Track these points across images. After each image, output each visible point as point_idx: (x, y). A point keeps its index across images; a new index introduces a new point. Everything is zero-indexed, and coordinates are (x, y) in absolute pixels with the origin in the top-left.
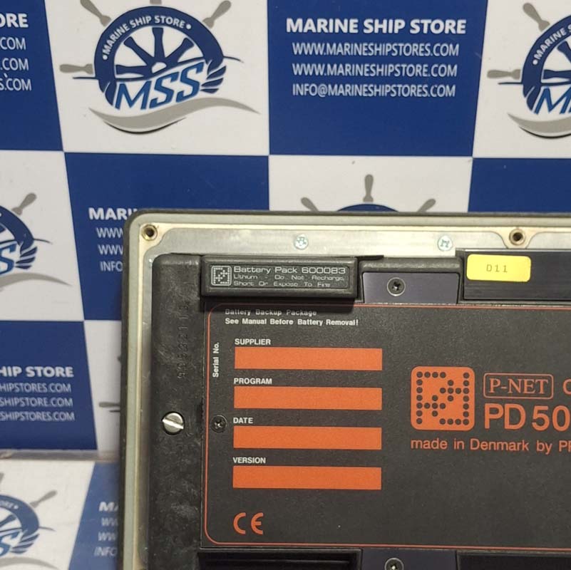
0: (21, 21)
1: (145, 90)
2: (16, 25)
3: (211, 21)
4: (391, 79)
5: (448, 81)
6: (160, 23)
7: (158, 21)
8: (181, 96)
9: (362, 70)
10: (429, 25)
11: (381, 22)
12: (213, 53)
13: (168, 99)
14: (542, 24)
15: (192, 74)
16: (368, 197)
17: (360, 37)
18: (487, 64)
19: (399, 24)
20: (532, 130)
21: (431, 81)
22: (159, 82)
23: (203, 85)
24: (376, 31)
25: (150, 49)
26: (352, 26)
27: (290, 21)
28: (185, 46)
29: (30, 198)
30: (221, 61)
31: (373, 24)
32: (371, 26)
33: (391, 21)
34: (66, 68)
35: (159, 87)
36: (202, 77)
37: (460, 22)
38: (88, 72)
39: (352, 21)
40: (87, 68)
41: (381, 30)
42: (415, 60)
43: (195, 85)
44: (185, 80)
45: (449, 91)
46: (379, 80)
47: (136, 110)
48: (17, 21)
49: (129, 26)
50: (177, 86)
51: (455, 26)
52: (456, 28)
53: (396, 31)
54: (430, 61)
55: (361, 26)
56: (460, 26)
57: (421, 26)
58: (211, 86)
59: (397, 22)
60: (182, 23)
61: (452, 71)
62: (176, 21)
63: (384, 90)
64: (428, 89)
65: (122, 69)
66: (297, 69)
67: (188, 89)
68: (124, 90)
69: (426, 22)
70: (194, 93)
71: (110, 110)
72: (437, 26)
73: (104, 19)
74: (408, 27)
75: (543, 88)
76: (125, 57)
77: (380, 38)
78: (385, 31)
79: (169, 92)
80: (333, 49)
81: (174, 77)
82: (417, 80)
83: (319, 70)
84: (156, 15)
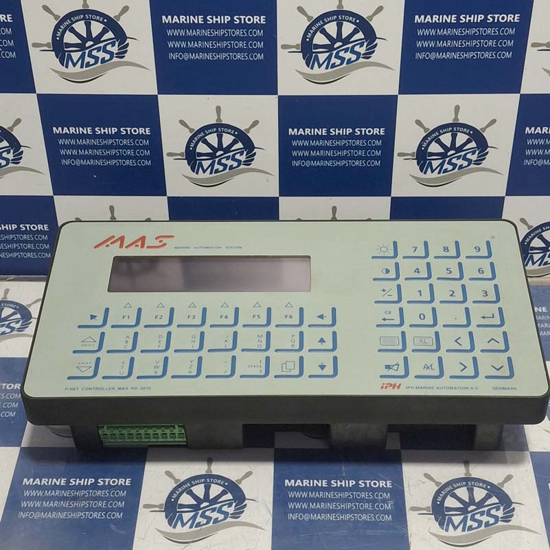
0: (9, 18)
1: (82, 57)
2: (6, 21)
3: (118, 17)
4: (225, 50)
5: (259, 51)
6: (89, 19)
7: (88, 17)
8: (103, 61)
9: (208, 45)
10: (245, 19)
11: (217, 18)
12: (121, 36)
13: (96, 63)
14: (309, 18)
15: (109, 48)
16: (219, 119)
17: (205, 26)
18: (280, 41)
19: (227, 19)
20: (311, 79)
21: (250, 51)
22: (90, 52)
23: (116, 54)
24: (214, 22)
25: (84, 34)
26: (200, 20)
27: (164, 17)
28: (104, 32)
29: (18, 121)
30: (126, 40)
31: (212, 19)
32: (211, 20)
33: (222, 17)
34: (35, 45)
35: (90, 55)
36: (115, 49)
37: (262, 17)
38: (48, 47)
39: (200, 17)
40: (47, 45)
41: (217, 21)
42: (238, 39)
43: (111, 53)
44: (105, 51)
45: (260, 57)
46: (219, 51)
47: (78, 69)
48: (6, 19)
49: (71, 20)
50: (101, 55)
51: (259, 20)
52: (260, 20)
53: (226, 22)
54: (247, 39)
55: (205, 20)
56: (262, 20)
57: (240, 19)
58: (121, 54)
59: (226, 17)
60: (102, 18)
61: (260, 45)
62: (98, 18)
63: (222, 56)
64: (248, 55)
65: (69, 45)
66: (171, 44)
67: (107, 57)
68: (70, 57)
69: (242, 17)
70: (111, 59)
71: (62, 69)
72: (249, 20)
73: (56, 17)
74: (232, 20)
75: (314, 55)
76: (69, 38)
77: (217, 26)
78: (219, 22)
79: (96, 58)
80: (190, 33)
81: (99, 49)
82: (240, 50)
83: (184, 45)
84: (87, 14)
